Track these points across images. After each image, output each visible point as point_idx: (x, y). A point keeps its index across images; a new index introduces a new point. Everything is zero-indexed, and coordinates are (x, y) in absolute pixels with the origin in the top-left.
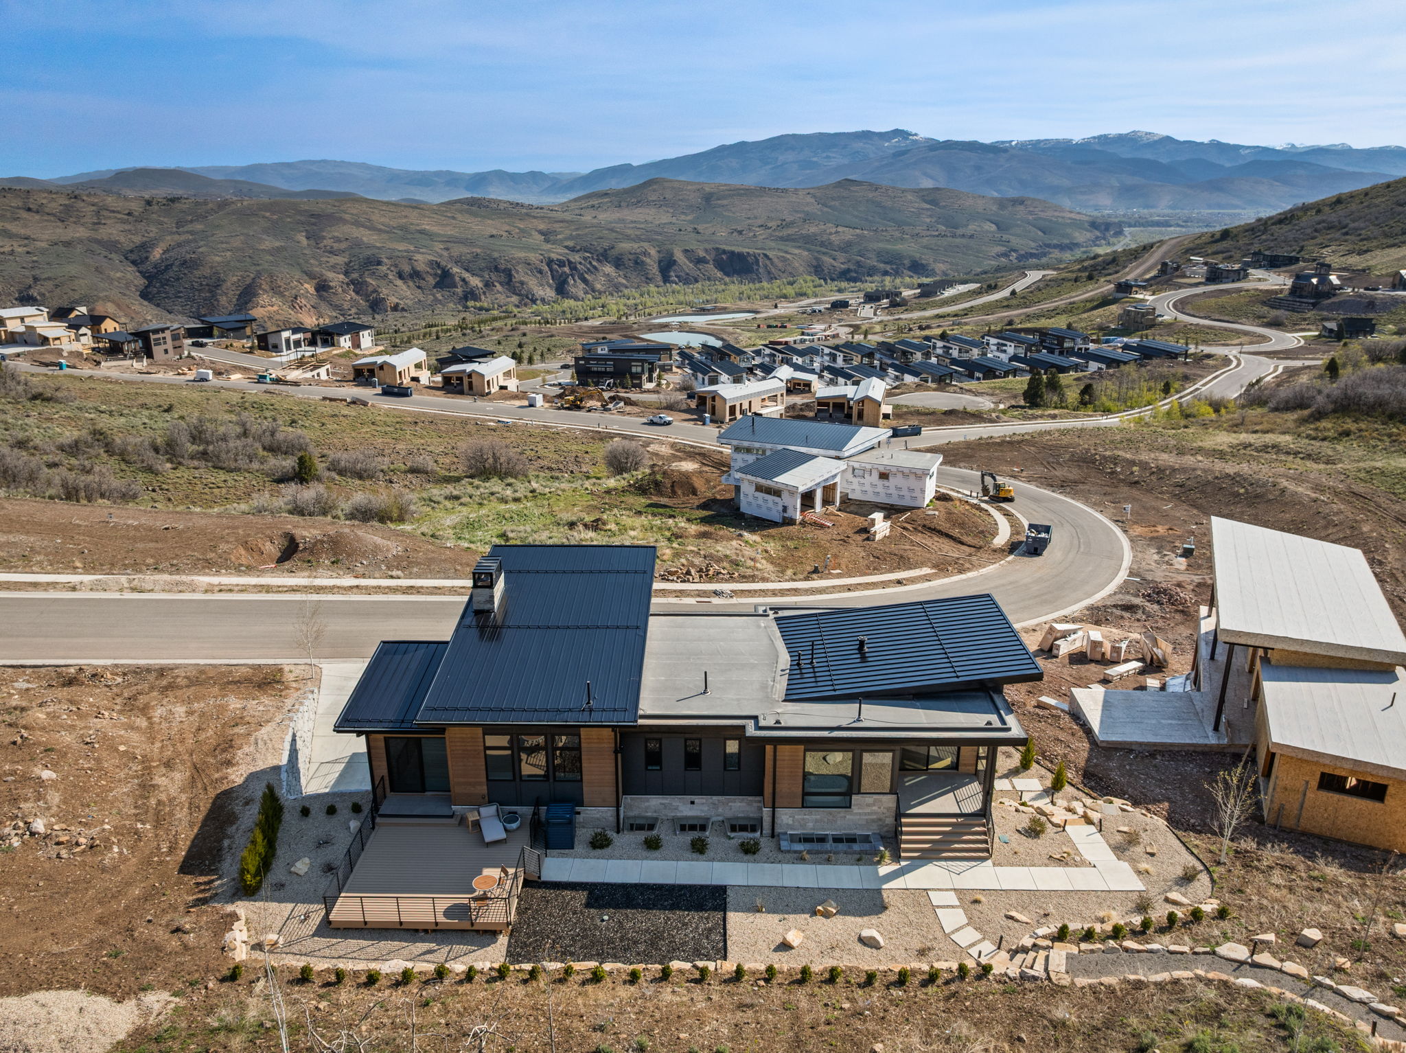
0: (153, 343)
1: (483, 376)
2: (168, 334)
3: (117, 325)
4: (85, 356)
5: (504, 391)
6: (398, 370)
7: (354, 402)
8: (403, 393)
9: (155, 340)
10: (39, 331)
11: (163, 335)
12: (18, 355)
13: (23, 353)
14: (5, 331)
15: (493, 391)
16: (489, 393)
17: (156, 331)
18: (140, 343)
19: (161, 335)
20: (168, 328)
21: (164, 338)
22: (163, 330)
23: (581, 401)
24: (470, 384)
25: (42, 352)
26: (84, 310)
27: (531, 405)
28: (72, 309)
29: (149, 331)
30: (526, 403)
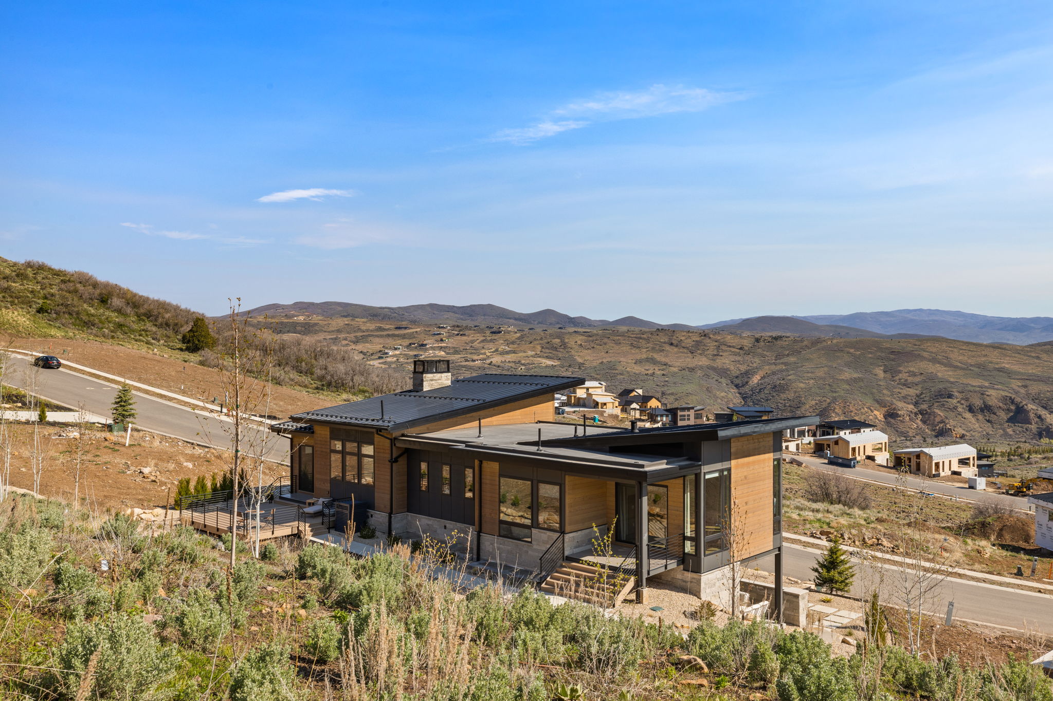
0: (679, 418)
1: (931, 457)
2: (692, 413)
3: (659, 405)
4: (620, 418)
5: (956, 476)
6: (851, 446)
7: (791, 463)
8: (847, 464)
9: (681, 416)
10: (594, 397)
11: (688, 413)
12: (574, 412)
13: (579, 412)
14: (575, 397)
15: (942, 474)
16: (938, 475)
17: (683, 409)
18: (670, 418)
19: (686, 413)
20: (693, 408)
21: (689, 415)
22: (689, 409)
23: (1029, 488)
24: (918, 465)
25: (590, 412)
26: (640, 392)
27: (971, 487)
28: (633, 391)
29: (677, 409)
30: (967, 486)
